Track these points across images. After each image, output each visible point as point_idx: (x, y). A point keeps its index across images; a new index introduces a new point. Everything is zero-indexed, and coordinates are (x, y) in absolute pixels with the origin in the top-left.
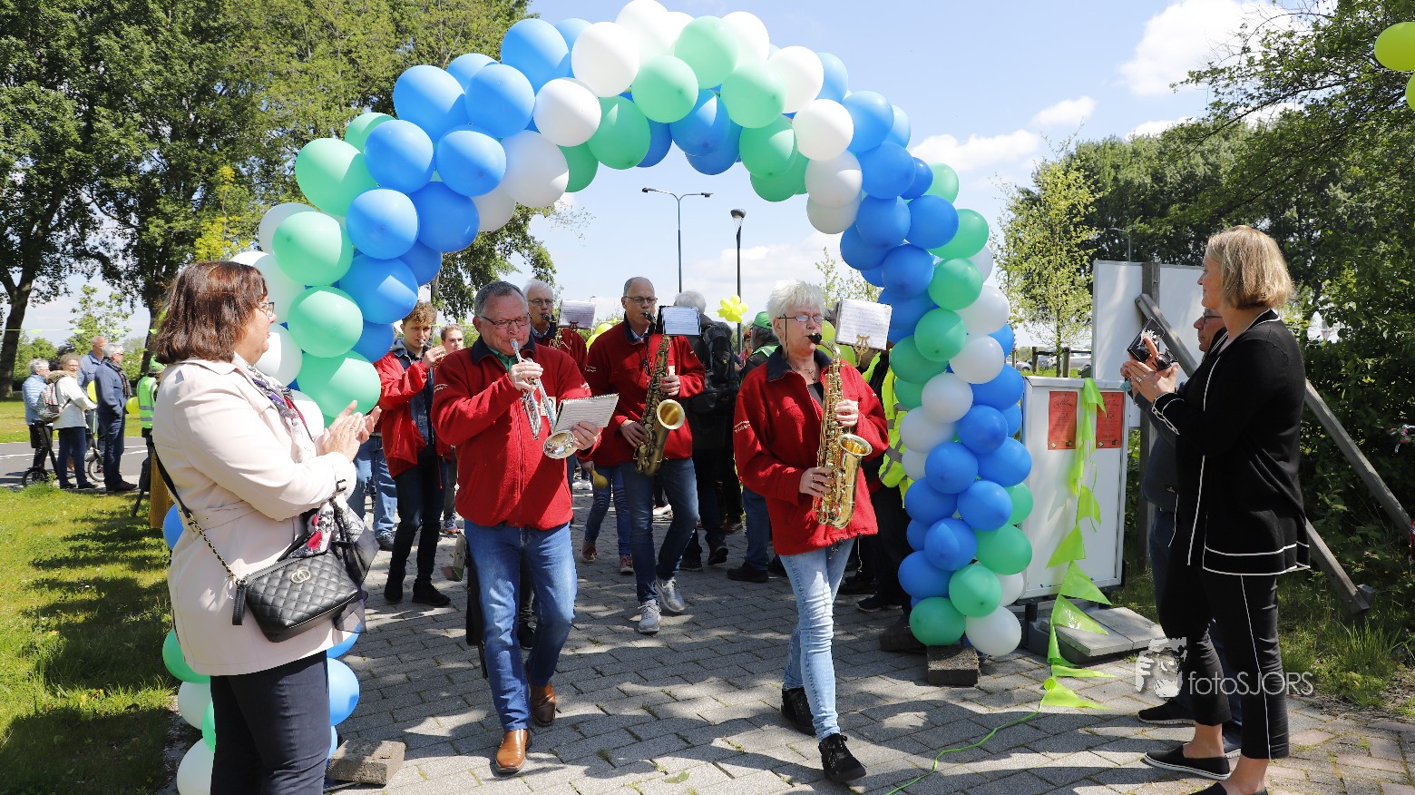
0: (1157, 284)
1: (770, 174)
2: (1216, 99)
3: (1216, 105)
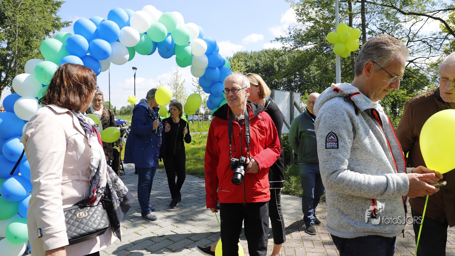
0: (274, 95)
1: (185, 59)
2: (283, 46)
3: (283, 47)
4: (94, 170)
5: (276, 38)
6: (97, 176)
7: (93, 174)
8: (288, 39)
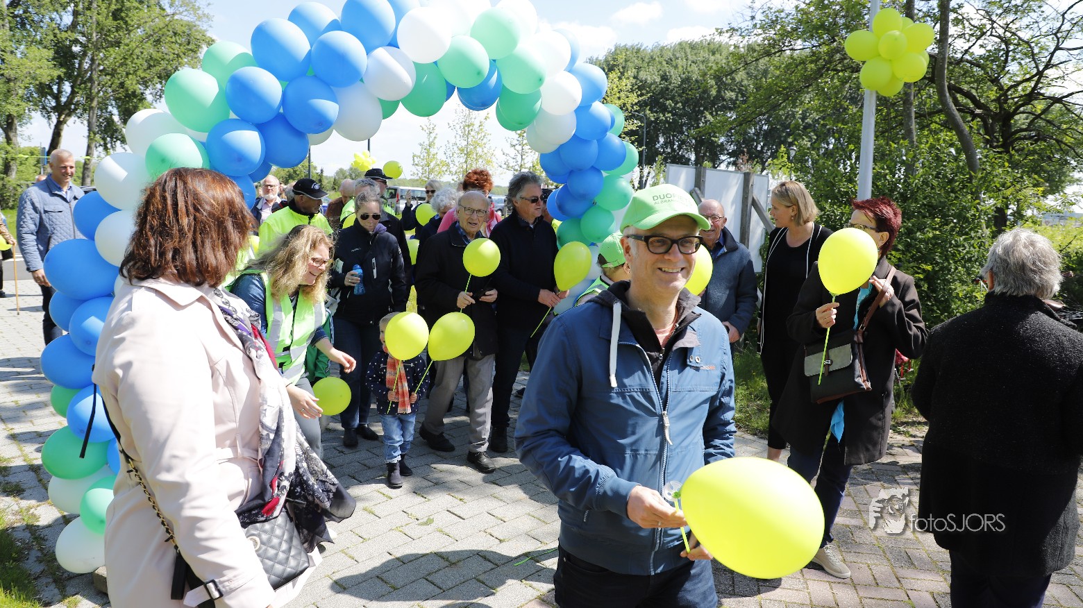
0: (704, 182)
4: (268, 435)
6: (276, 447)
7: (267, 445)
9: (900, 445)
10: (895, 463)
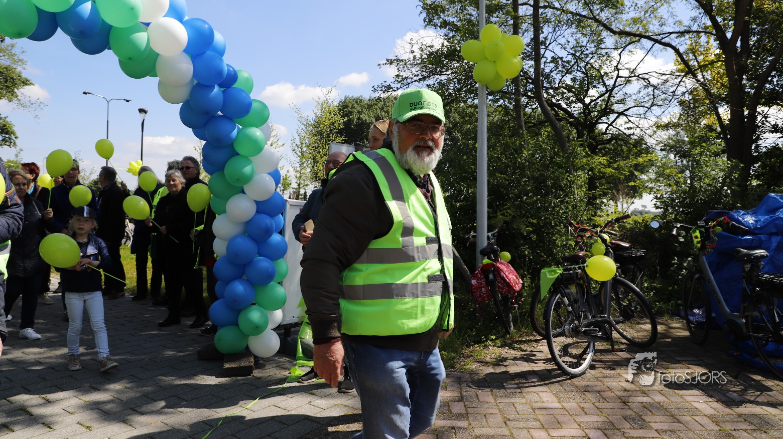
3: (398, 76)
5: (388, 60)
8: (409, 63)
9: (512, 358)
10: (506, 373)
